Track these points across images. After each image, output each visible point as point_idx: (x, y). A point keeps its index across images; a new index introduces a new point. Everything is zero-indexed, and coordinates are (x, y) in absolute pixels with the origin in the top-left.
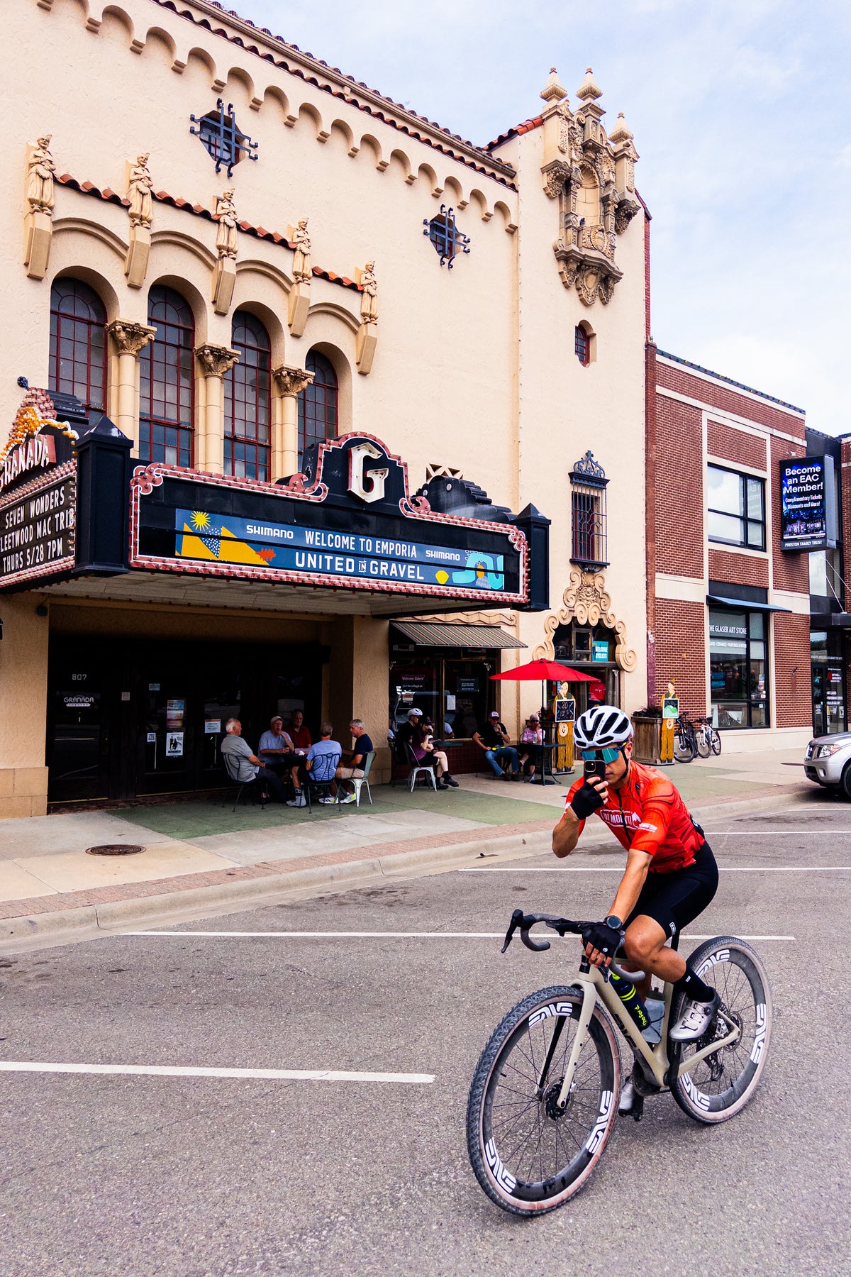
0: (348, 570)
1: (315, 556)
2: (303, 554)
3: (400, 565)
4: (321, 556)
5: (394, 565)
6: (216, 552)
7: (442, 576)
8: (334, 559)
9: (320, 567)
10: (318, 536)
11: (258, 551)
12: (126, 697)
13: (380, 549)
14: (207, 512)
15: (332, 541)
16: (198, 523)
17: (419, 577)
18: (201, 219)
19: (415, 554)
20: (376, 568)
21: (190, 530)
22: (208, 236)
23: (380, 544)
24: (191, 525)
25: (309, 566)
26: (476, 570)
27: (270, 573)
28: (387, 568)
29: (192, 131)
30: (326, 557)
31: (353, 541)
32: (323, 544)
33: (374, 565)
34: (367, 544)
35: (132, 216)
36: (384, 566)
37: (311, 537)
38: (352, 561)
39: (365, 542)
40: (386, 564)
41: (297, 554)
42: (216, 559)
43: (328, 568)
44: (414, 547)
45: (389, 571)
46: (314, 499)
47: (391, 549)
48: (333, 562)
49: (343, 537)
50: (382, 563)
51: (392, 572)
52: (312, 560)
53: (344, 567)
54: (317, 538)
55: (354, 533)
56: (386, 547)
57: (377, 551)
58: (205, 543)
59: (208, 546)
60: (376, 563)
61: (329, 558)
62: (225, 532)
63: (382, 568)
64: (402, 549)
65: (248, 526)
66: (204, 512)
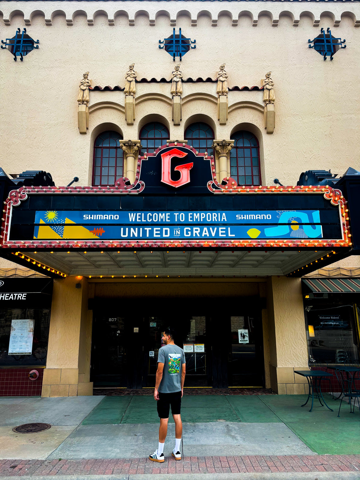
0: (164, 236)
1: (137, 229)
2: (127, 229)
3: (211, 229)
4: (141, 229)
5: (205, 229)
6: (61, 234)
7: (254, 233)
8: (153, 230)
9: (141, 236)
10: (139, 215)
11: (91, 230)
12: (136, 330)
13: (191, 219)
14: (56, 210)
15: (151, 217)
16: (49, 218)
17: (230, 235)
18: (162, 83)
19: (225, 218)
20: (190, 233)
21: (44, 223)
22: (166, 90)
23: (192, 216)
24: (44, 220)
25: (132, 236)
26: (289, 224)
27: (98, 243)
28: (199, 231)
29: (160, 48)
30: (145, 229)
31: (168, 215)
32: (143, 220)
33: (187, 231)
34: (180, 216)
35: (125, 93)
36: (196, 230)
37: (132, 217)
38: (168, 229)
39: (178, 216)
40: (199, 229)
41: (122, 229)
42: (61, 238)
43: (148, 236)
44: (224, 214)
45: (201, 233)
46: (134, 192)
47: (202, 218)
48: (151, 232)
49: (160, 214)
50: (194, 229)
51: (204, 234)
52: (134, 232)
53: (161, 234)
54: (138, 217)
55: (169, 210)
56: (198, 216)
57: (190, 220)
58: (53, 230)
59: (55, 231)
60: (190, 229)
61: (148, 229)
62: (68, 221)
63: (194, 232)
64: (213, 216)
65: (84, 216)
66: (54, 210)
